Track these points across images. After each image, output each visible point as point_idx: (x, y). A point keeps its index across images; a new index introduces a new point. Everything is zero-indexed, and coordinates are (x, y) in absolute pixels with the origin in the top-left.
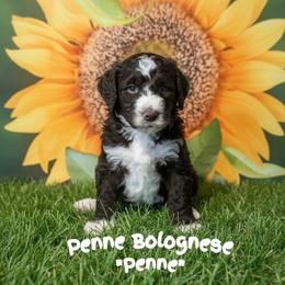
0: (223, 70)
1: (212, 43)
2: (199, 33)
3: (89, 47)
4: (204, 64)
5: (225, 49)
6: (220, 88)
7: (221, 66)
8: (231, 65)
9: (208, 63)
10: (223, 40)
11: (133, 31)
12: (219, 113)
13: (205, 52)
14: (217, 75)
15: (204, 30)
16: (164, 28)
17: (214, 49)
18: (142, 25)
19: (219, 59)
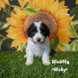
0: (58, 25)
1: (55, 19)
2: (52, 17)
3: (26, 20)
4: (54, 23)
5: (58, 20)
6: (58, 29)
7: (57, 24)
8: (60, 24)
9: (55, 23)
10: (58, 18)
11: (37, 16)
12: (58, 34)
13: (54, 21)
14: (57, 26)
15: (53, 16)
16: (44, 16)
17: (56, 20)
18: (39, 15)
19: (57, 23)
